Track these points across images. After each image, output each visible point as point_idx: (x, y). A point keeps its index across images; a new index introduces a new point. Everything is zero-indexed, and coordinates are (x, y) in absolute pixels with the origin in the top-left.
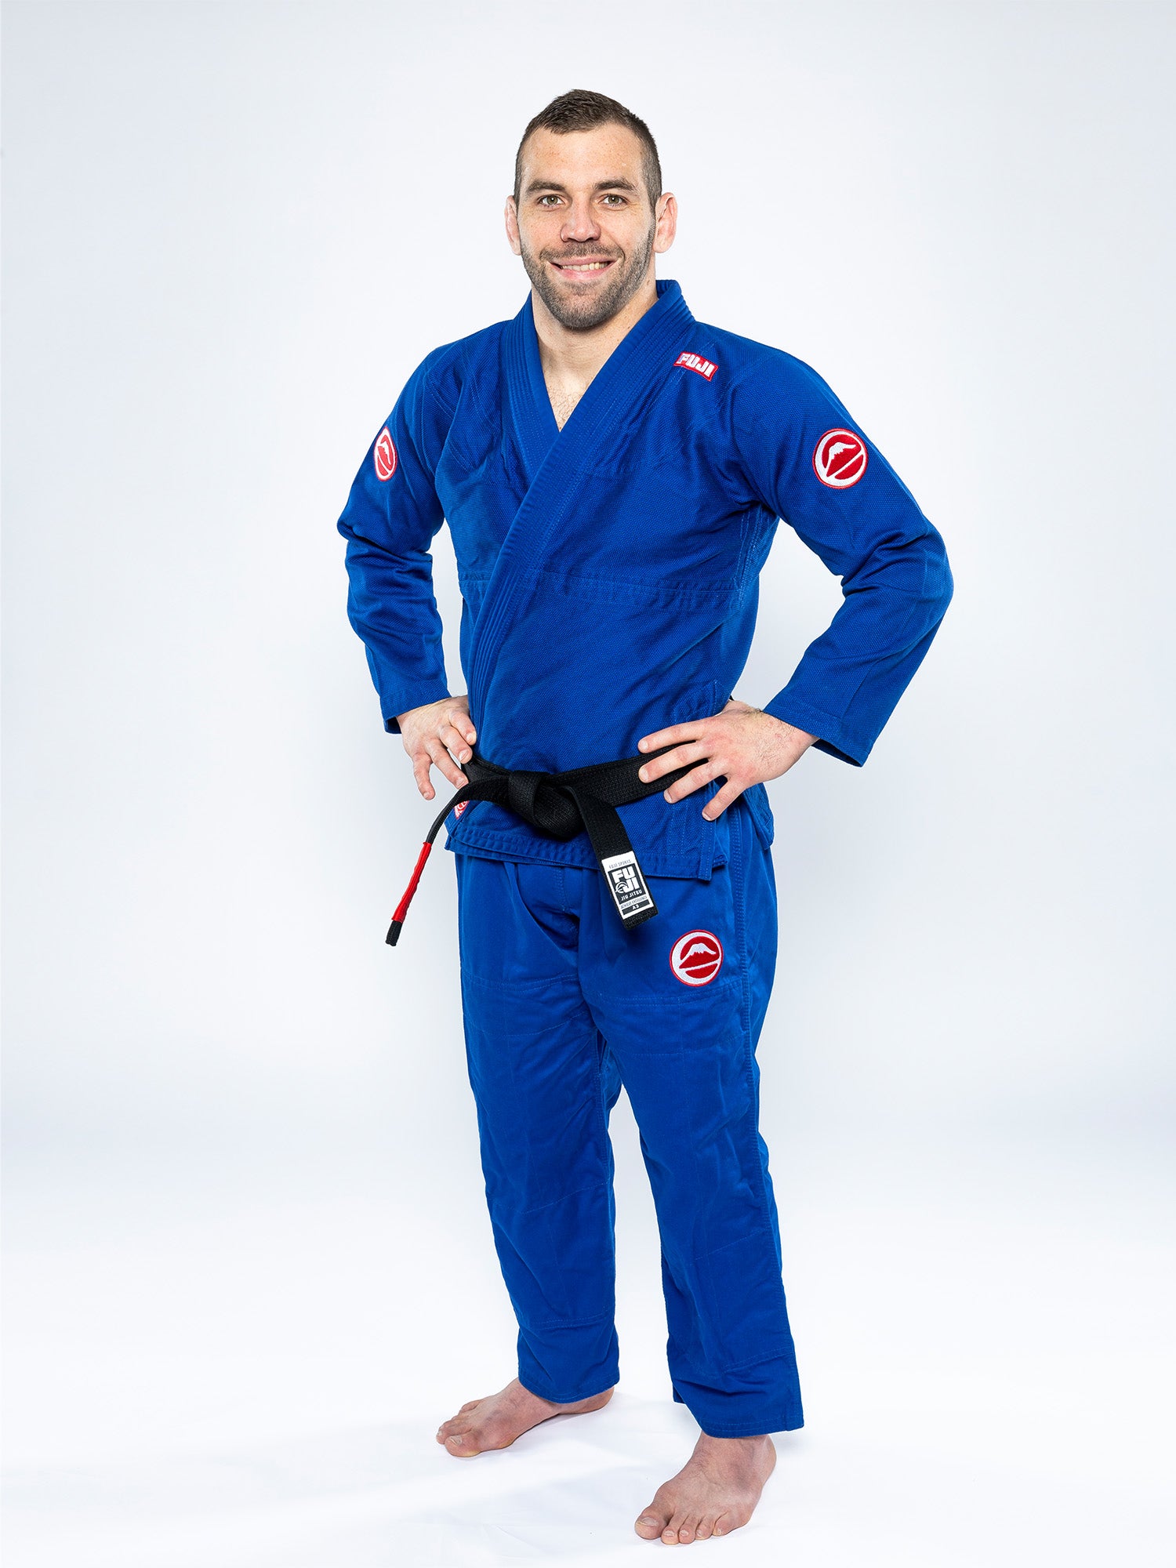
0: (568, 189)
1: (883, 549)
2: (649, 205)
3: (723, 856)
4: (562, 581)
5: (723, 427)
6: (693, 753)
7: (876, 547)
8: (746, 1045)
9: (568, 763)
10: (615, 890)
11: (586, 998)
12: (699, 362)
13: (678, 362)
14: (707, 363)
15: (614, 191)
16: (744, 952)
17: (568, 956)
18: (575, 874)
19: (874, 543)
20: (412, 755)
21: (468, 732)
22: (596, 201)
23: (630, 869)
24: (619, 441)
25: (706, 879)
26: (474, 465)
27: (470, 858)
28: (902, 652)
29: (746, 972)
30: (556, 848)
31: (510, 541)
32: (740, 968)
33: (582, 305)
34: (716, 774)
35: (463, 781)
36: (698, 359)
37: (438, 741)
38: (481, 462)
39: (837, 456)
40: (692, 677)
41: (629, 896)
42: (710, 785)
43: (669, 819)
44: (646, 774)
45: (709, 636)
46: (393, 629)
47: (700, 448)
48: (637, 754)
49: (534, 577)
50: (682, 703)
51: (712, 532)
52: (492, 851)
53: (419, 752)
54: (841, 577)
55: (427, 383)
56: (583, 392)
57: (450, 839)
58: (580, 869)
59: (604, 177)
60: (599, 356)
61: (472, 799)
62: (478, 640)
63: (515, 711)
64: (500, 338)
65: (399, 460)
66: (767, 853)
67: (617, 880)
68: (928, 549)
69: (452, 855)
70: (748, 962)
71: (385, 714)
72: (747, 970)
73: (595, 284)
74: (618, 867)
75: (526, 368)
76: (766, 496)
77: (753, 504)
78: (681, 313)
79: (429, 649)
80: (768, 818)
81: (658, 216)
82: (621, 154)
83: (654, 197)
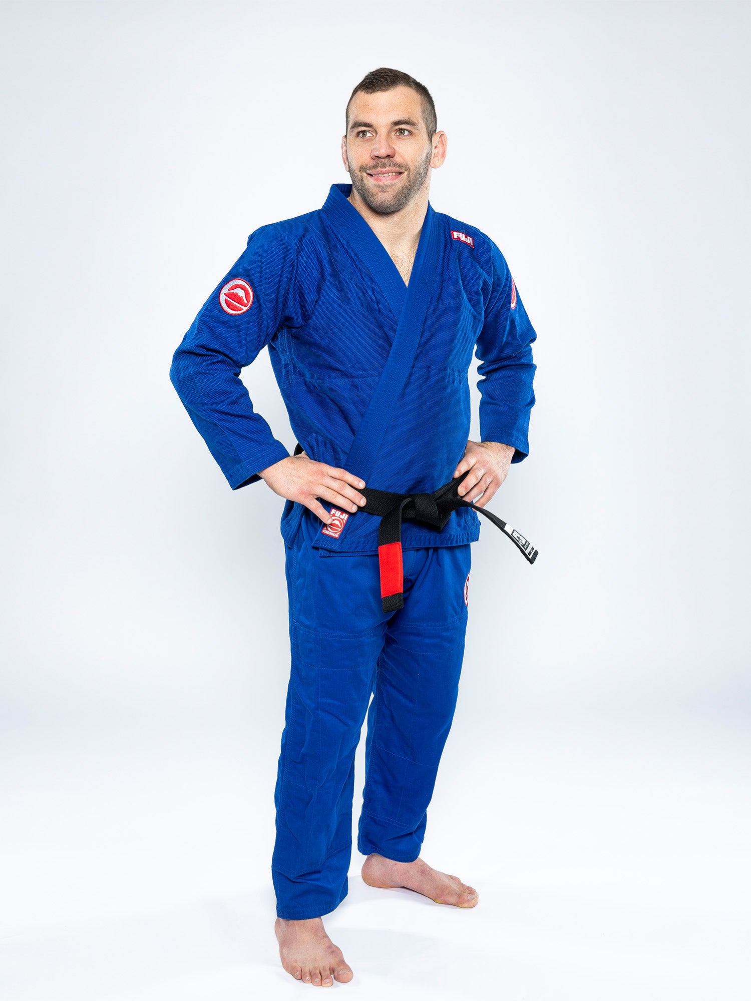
2: (428, 138)
12: (465, 237)
13: (455, 237)
14: (468, 237)
33: (386, 198)
36: (463, 235)
73: (392, 185)
82: (407, 104)
83: (431, 133)
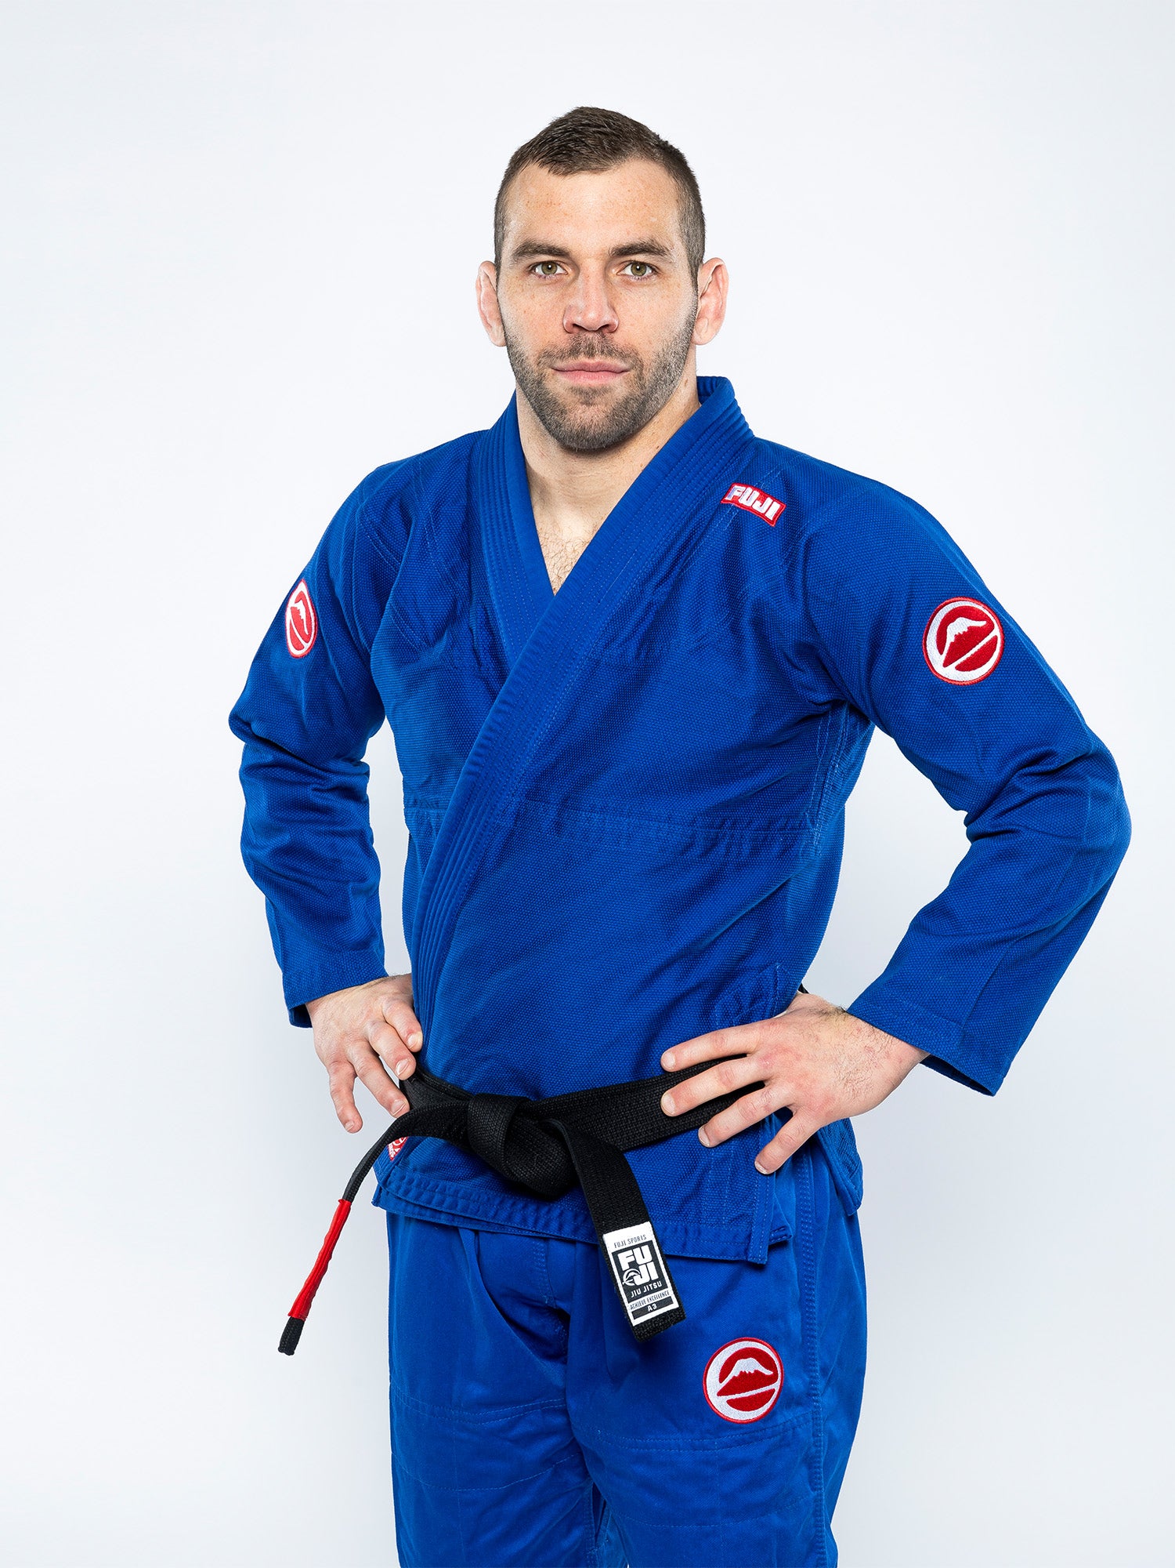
0: (573, 254)
1: (1025, 775)
2: (690, 275)
3: (785, 1227)
4: (552, 814)
5: (792, 595)
6: (741, 1073)
7: (1014, 772)
8: (817, 1513)
9: (559, 1082)
10: (622, 1281)
11: (577, 1435)
12: (758, 499)
13: (727, 498)
14: (769, 500)
15: (640, 258)
16: (815, 1371)
17: (552, 1371)
18: (561, 1250)
19: (1012, 764)
20: (328, 1062)
21: (410, 1032)
22: (614, 271)
23: (646, 1249)
24: (639, 612)
25: (759, 1261)
26: (427, 642)
27: (409, 1219)
28: (1054, 926)
29: (817, 1401)
30: (537, 1210)
31: (477, 754)
32: (809, 1395)
33: (589, 417)
34: (776, 1104)
35: (402, 1105)
36: (757, 494)
37: (365, 1044)
38: (439, 636)
39: (958, 637)
40: (743, 958)
41: (642, 1290)
42: (767, 1120)
43: (705, 1171)
44: (671, 1104)
45: (769, 898)
46: (306, 874)
47: (758, 624)
48: (658, 1073)
49: (512, 809)
50: (727, 997)
51: (774, 746)
52: (441, 1212)
53: (337, 1060)
54: (964, 814)
55: (362, 519)
56: (589, 538)
57: (379, 1190)
58: (573, 1242)
59: (625, 240)
60: (612, 487)
61: (413, 1134)
62: (427, 899)
63: (480, 1004)
64: (470, 455)
65: (319, 629)
66: (852, 1221)
67: (625, 1266)
68: (1093, 776)
69: (381, 1214)
70: (820, 1386)
71: (289, 999)
72: (820, 1398)
74: (628, 1246)
75: (508, 503)
76: (855, 693)
77: (836, 705)
78: (733, 426)
79: (357, 904)
80: (854, 1166)
81: (700, 293)
82: (649, 203)
83: (695, 263)
